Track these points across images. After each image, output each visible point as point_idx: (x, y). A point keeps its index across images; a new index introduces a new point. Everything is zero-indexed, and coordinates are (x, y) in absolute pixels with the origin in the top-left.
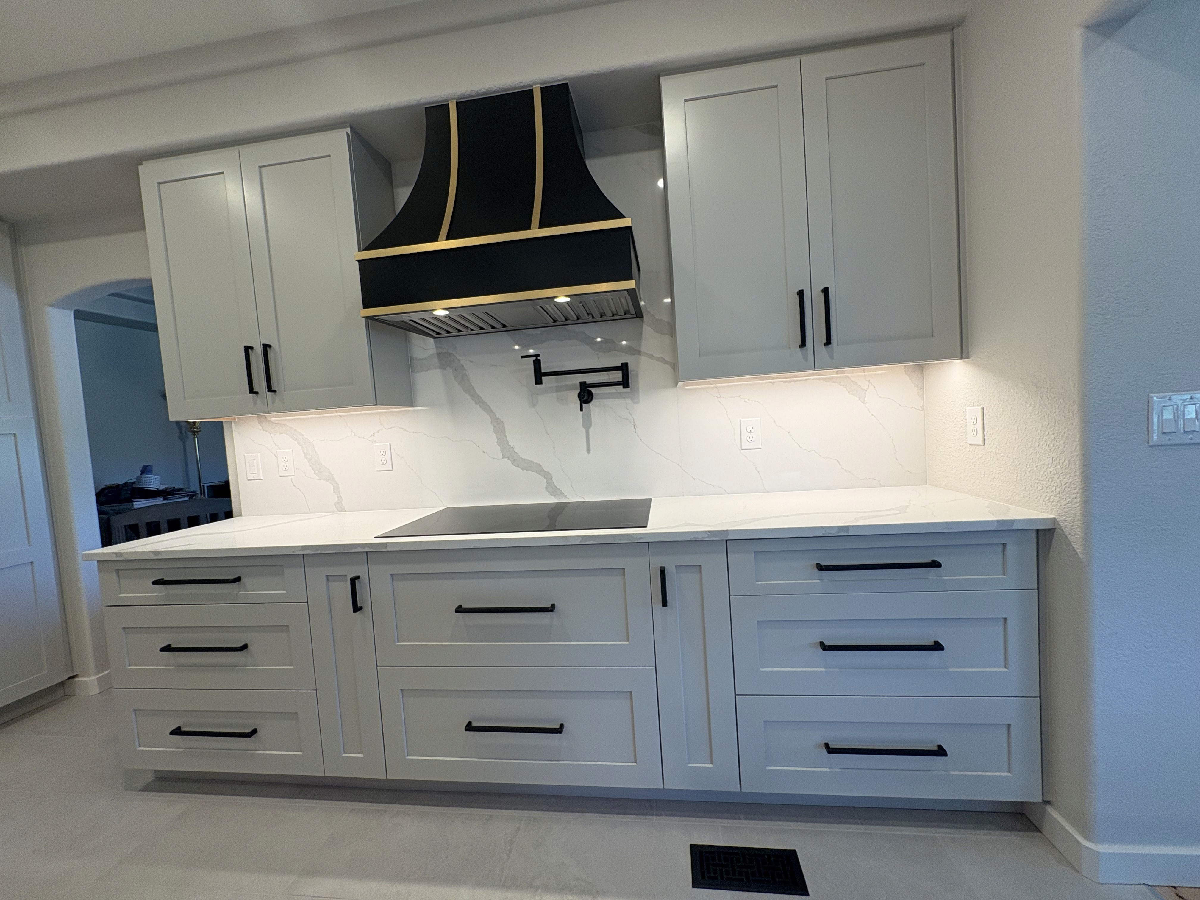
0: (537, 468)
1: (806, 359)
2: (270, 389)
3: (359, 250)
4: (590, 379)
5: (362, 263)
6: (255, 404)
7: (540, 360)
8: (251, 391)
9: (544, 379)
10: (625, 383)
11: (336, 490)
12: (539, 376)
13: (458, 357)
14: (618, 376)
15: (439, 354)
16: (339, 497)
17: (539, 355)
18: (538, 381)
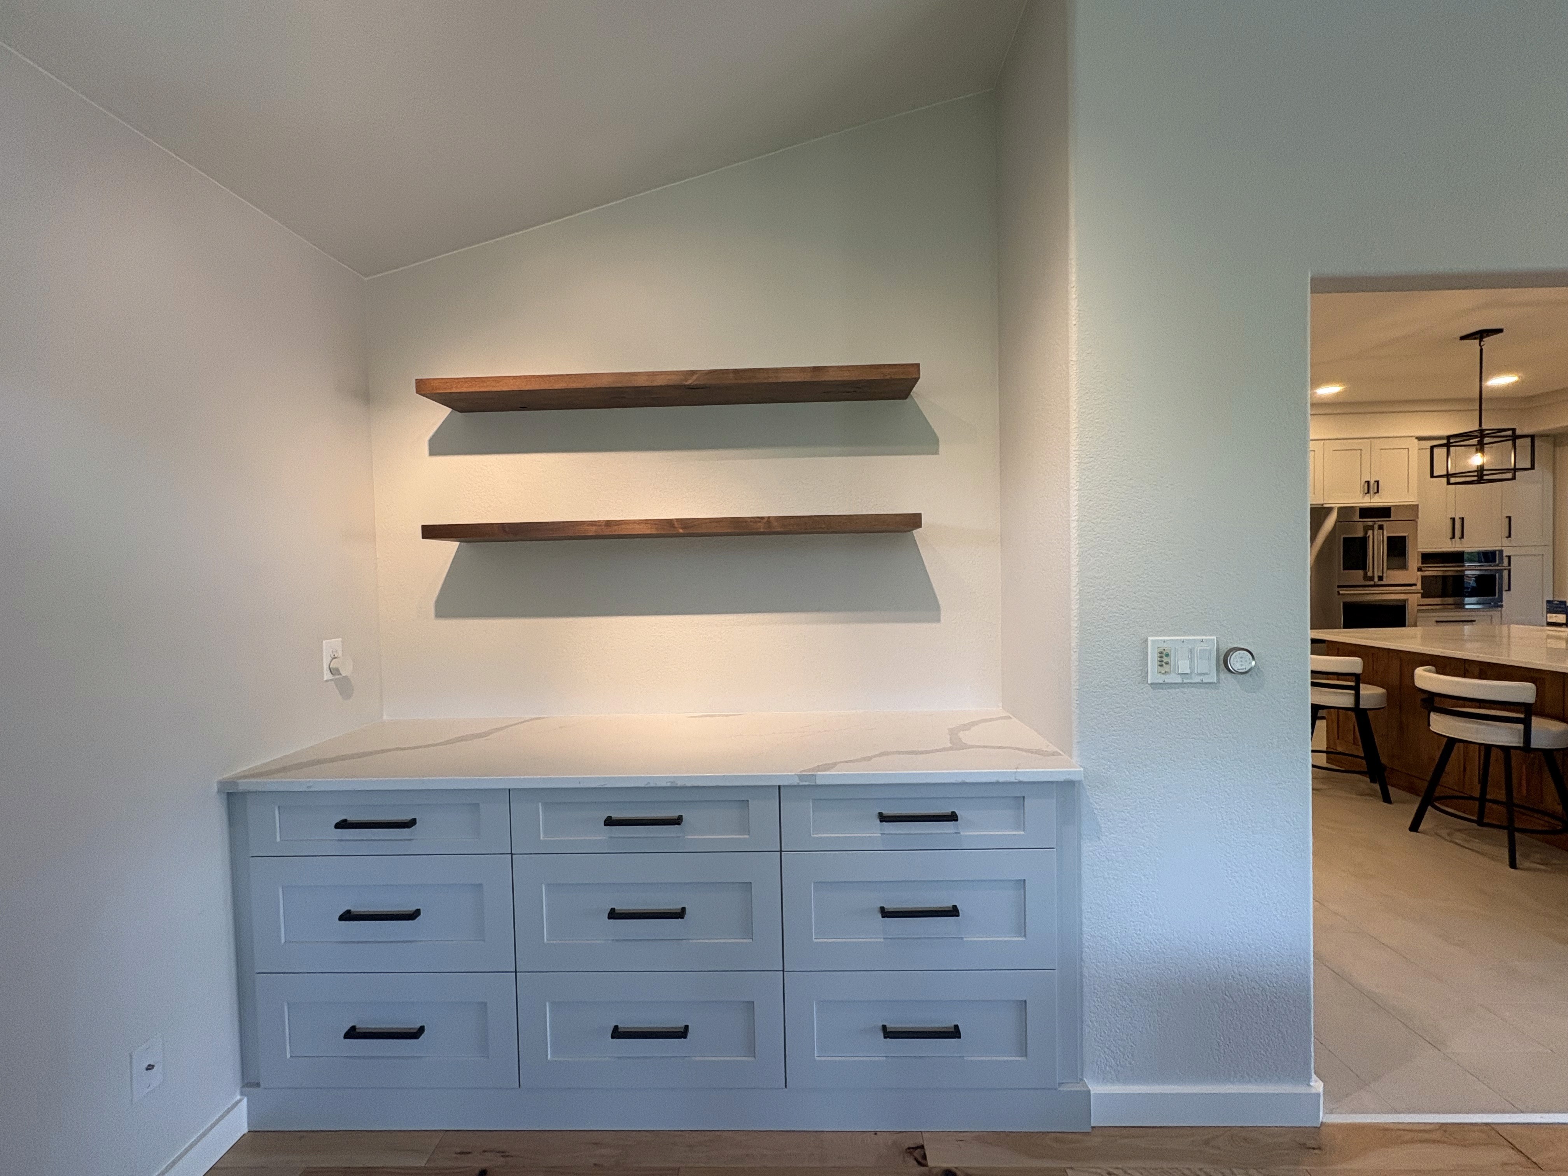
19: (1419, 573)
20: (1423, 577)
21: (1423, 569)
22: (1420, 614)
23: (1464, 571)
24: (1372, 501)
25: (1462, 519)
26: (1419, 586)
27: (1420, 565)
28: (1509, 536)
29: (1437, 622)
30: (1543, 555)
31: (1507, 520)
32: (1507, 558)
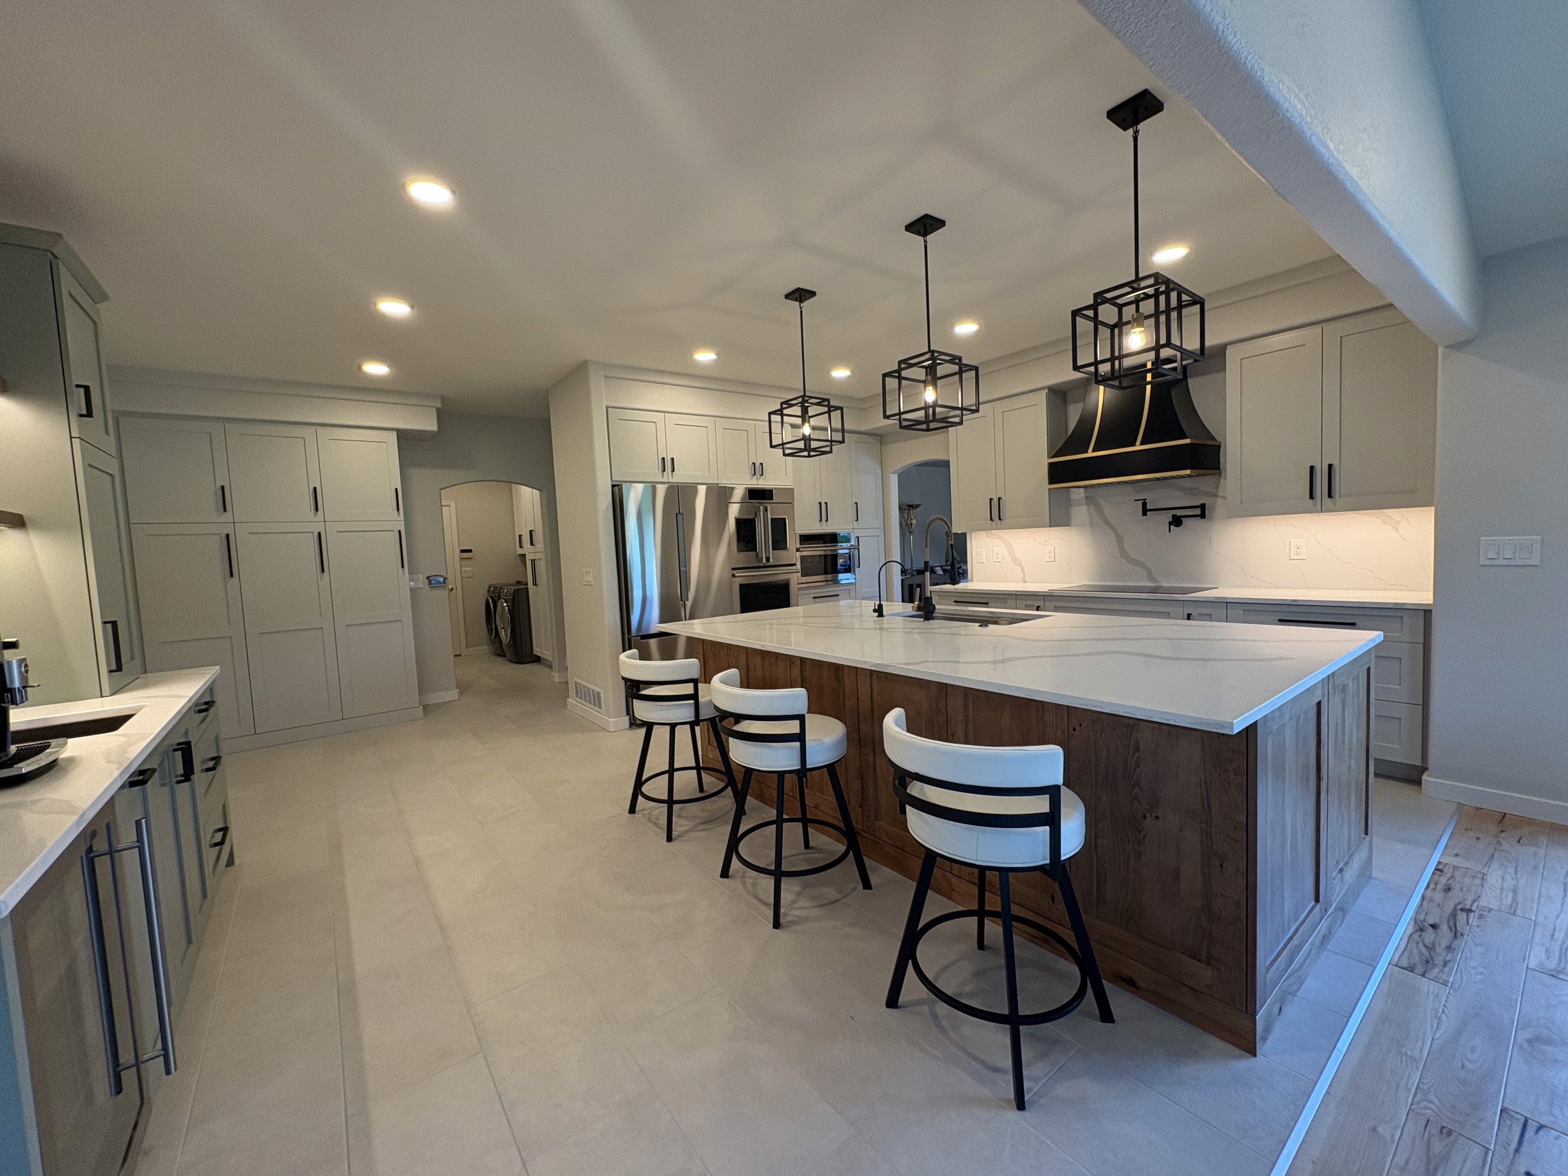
0: (1143, 565)
1: (1315, 506)
2: (1000, 519)
3: (1048, 458)
4: (1179, 513)
5: (1050, 464)
6: (992, 525)
7: (1146, 503)
8: (991, 519)
9: (1148, 513)
10: (1203, 516)
11: (1023, 571)
12: (1145, 512)
13: (1098, 499)
14: (1198, 512)
15: (1086, 498)
16: (1024, 575)
17: (1146, 499)
18: (1144, 514)
19: (798, 553)
20: (802, 558)
21: (801, 550)
22: (800, 592)
23: (836, 550)
24: (759, 483)
25: (826, 503)
26: (799, 566)
27: (798, 546)
28: (857, 520)
29: (814, 598)
30: (878, 536)
31: (855, 505)
32: (857, 539)
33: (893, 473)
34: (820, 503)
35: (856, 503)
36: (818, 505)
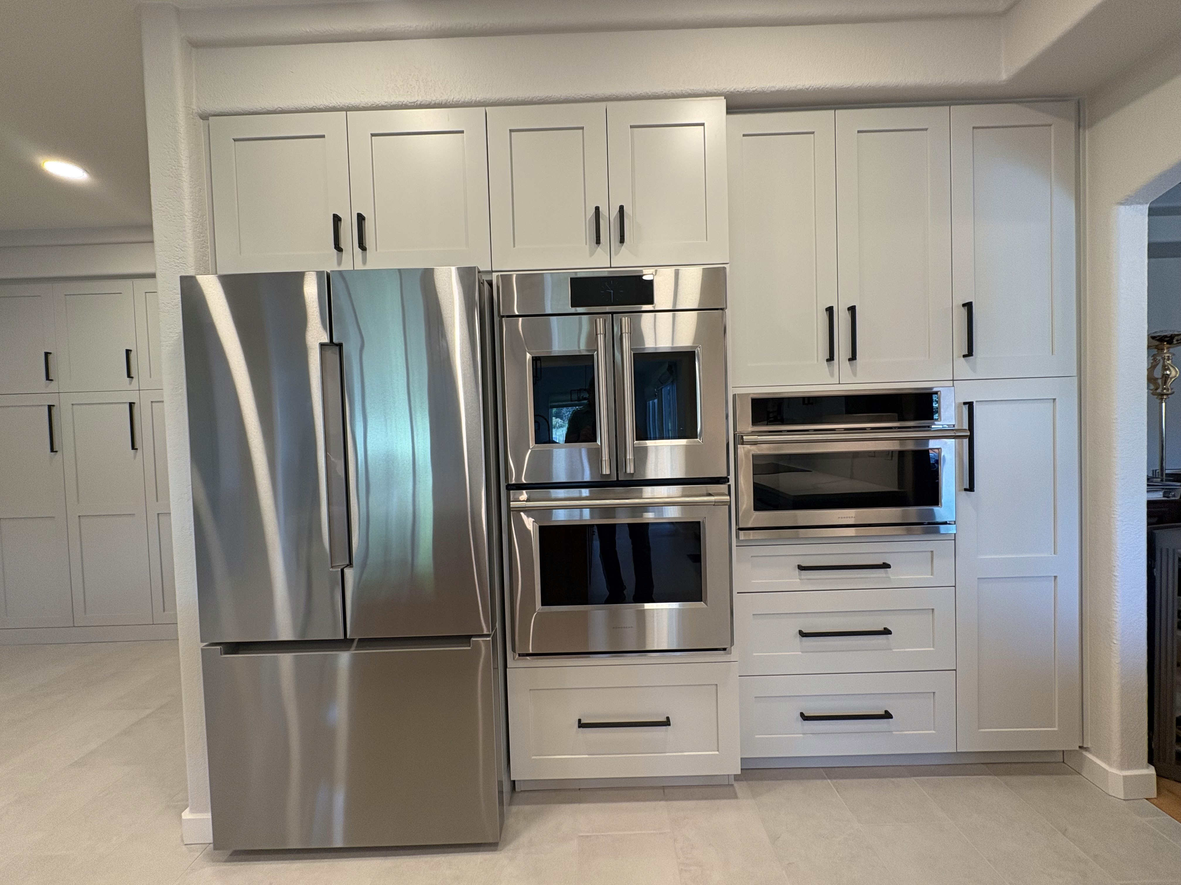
19: (742, 448)
21: (754, 439)
24: (614, 264)
25: (852, 309)
27: (744, 427)
28: (970, 353)
29: (801, 568)
30: (1054, 399)
31: (964, 312)
32: (965, 410)
33: (1128, 201)
34: (830, 310)
35: (968, 306)
36: (824, 317)
